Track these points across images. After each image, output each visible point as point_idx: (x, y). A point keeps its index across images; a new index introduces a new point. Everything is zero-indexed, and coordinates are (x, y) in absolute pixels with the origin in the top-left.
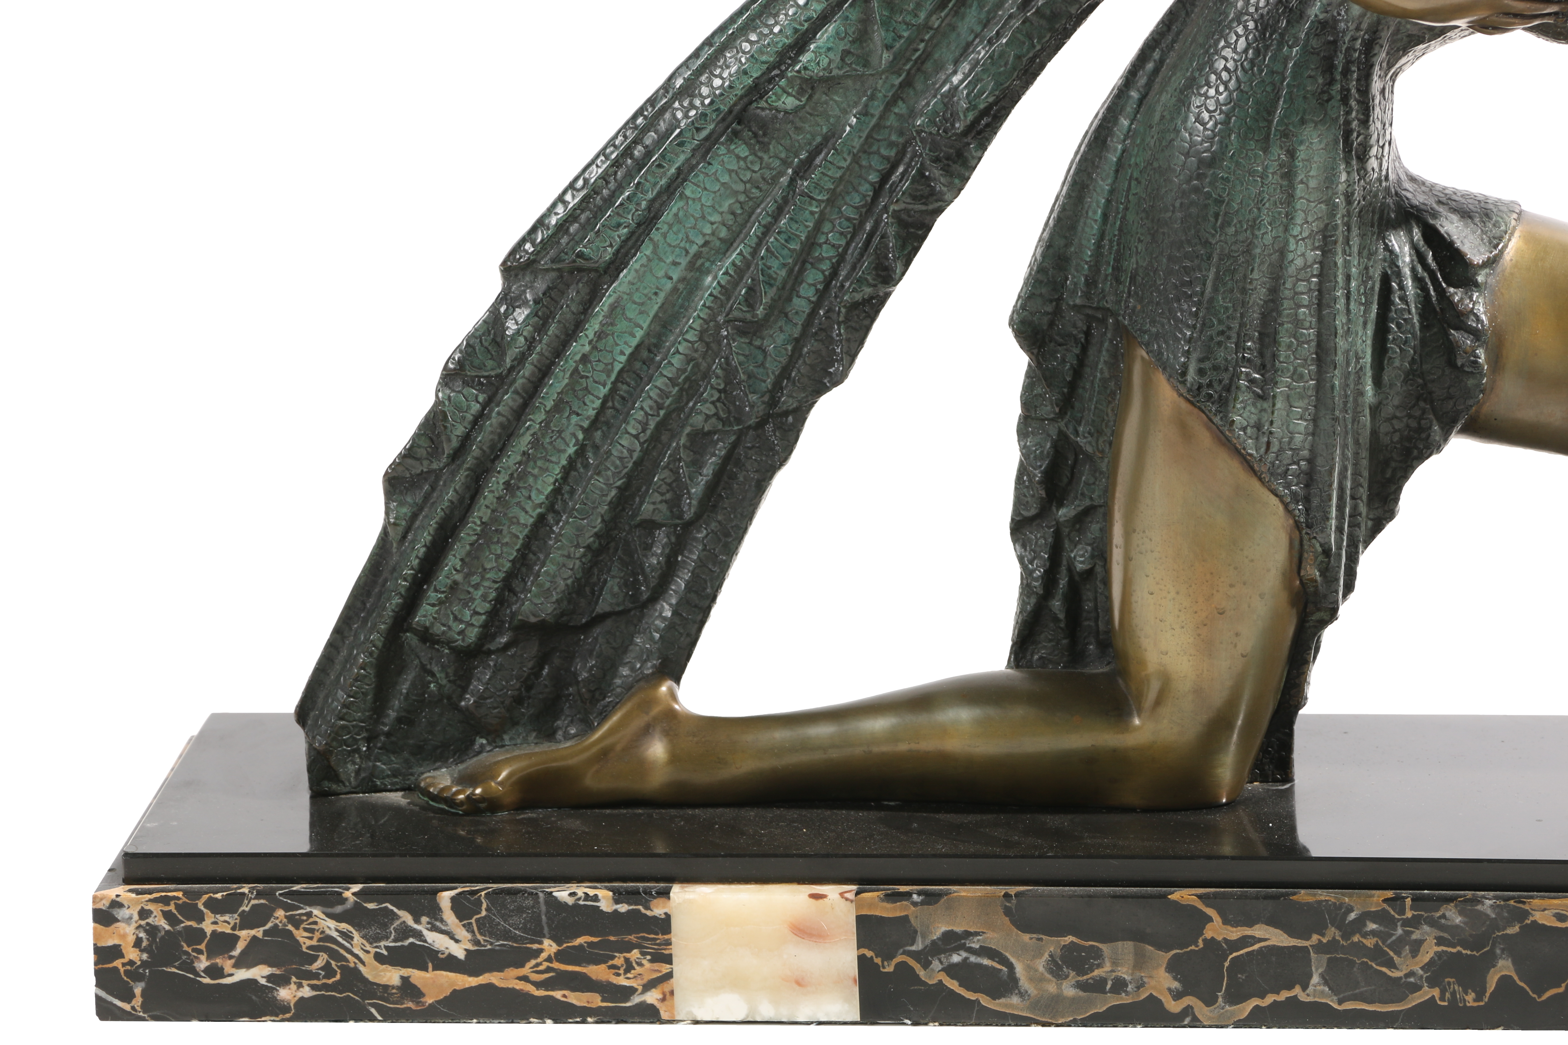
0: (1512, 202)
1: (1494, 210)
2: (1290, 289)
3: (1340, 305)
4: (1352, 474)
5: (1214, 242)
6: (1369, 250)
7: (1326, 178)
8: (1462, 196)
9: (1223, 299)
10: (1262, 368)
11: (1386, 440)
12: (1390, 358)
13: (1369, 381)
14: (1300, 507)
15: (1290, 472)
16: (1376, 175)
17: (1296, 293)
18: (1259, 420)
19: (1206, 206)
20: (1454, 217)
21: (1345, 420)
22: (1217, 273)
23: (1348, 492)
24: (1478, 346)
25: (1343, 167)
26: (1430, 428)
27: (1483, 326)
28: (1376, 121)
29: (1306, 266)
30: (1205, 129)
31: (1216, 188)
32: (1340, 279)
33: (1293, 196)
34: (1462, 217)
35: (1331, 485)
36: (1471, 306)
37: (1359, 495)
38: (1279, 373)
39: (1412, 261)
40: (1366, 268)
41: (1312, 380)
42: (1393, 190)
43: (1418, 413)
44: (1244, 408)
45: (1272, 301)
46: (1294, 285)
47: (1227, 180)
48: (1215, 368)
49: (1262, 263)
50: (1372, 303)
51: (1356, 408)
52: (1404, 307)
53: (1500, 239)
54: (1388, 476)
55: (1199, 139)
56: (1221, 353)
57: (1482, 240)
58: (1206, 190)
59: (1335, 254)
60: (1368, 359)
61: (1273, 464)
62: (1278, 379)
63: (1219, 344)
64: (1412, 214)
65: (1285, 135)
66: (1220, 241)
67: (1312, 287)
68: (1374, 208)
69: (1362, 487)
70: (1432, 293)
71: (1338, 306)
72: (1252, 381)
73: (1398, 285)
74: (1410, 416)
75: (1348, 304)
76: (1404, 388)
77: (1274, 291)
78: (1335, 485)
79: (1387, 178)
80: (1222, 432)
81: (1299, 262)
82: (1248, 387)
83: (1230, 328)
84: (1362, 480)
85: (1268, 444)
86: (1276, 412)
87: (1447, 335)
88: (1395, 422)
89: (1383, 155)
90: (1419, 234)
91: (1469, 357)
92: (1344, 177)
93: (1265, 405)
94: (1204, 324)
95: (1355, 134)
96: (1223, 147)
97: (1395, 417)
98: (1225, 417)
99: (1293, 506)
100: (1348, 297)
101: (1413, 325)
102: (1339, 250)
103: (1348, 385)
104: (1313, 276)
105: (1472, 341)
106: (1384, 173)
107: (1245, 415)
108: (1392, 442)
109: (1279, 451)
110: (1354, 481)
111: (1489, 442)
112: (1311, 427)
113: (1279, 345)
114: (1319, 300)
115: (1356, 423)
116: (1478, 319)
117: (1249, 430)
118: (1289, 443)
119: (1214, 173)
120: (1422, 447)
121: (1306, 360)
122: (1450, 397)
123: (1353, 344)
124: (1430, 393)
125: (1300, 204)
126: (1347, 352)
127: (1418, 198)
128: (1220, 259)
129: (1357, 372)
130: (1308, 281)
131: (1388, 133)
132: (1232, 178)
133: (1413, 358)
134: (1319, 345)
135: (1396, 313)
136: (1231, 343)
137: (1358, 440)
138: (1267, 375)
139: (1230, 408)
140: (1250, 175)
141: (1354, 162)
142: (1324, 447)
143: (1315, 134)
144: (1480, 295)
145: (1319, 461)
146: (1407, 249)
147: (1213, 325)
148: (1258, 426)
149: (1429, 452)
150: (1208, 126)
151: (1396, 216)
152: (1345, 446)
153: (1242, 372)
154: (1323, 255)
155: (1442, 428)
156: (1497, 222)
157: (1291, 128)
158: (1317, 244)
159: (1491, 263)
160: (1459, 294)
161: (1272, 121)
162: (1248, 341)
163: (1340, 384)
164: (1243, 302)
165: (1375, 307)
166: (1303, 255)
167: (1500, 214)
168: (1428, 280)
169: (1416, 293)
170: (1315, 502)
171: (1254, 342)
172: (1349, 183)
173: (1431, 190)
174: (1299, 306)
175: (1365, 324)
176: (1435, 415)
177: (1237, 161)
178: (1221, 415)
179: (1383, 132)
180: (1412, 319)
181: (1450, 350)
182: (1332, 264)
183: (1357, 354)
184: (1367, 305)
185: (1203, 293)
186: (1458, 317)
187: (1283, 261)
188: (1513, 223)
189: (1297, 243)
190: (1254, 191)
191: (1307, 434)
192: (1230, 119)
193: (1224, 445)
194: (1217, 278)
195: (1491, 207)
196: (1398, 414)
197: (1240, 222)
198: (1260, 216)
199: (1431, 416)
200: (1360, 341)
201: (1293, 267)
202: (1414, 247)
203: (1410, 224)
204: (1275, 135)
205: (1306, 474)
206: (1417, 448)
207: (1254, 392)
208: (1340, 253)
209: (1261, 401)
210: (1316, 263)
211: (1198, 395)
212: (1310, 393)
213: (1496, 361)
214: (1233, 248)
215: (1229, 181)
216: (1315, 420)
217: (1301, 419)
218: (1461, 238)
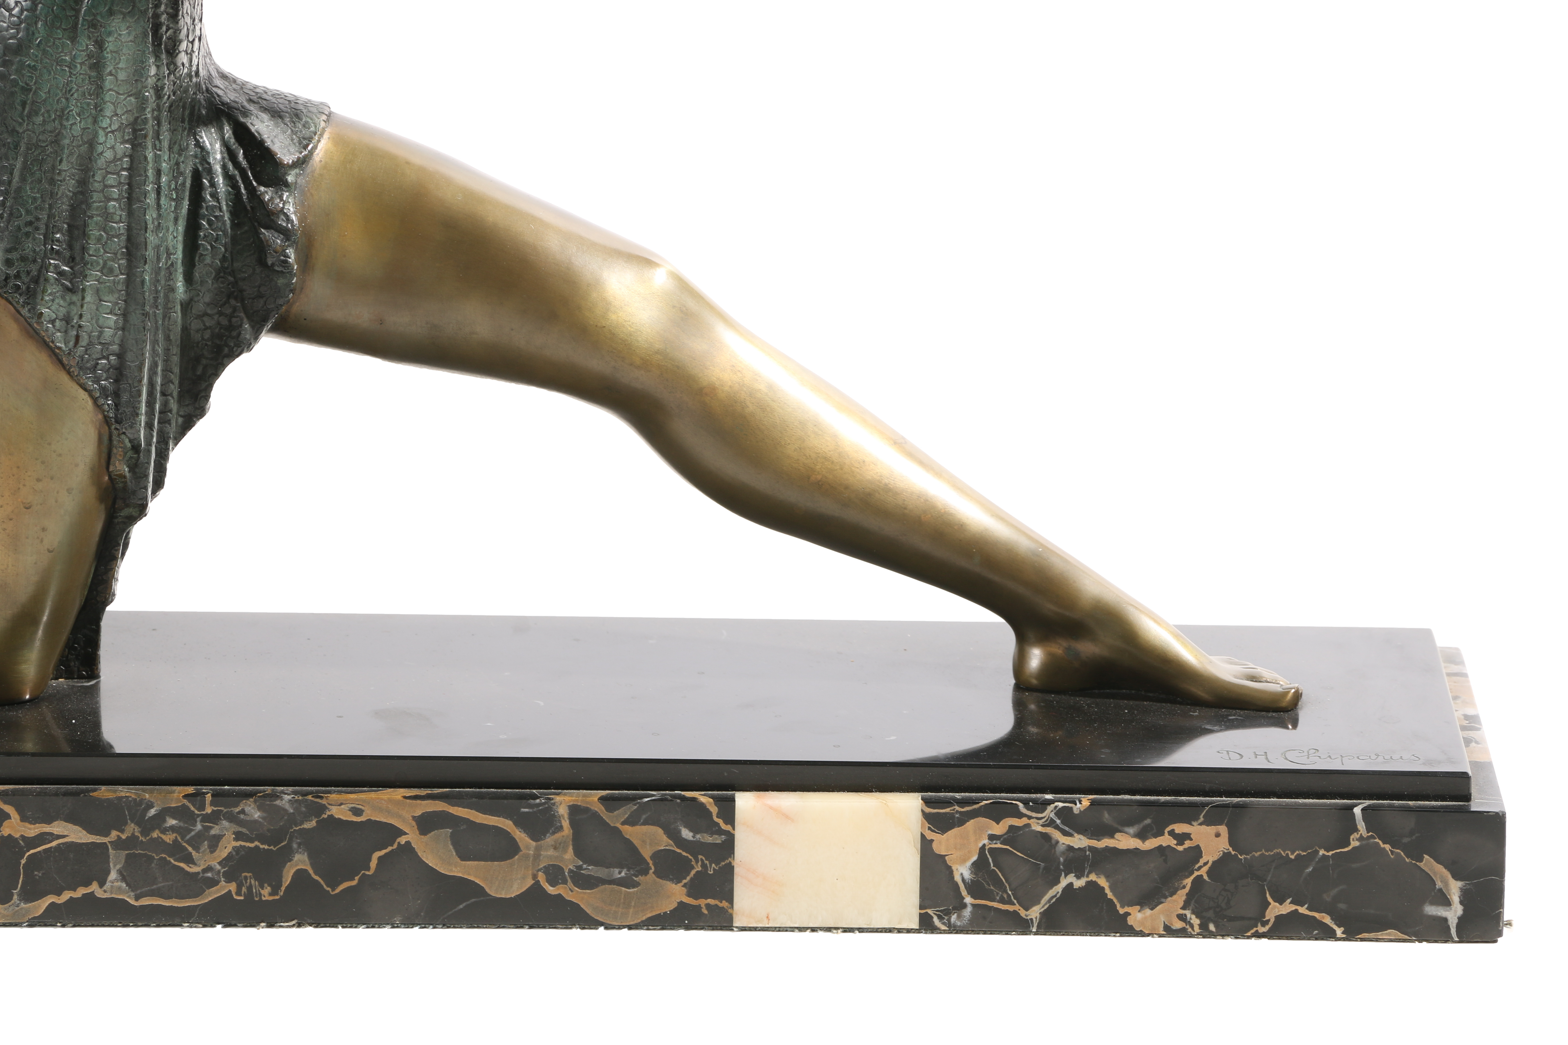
0: (322, 103)
1: (304, 111)
2: (100, 182)
3: (151, 200)
4: (163, 370)
5: (21, 131)
6: (180, 145)
7: (135, 71)
8: (273, 95)
9: (31, 189)
10: (71, 261)
11: (197, 337)
12: (202, 255)
13: (180, 278)
14: (110, 402)
15: (99, 367)
16: (186, 70)
17: (106, 186)
18: (68, 313)
19: (13, 94)
20: (265, 116)
21: (155, 316)
22: (25, 162)
23: (158, 388)
24: (288, 246)
25: (152, 60)
26: (241, 326)
27: (293, 226)
28: (185, 15)
29: (115, 160)
30: (11, 15)
31: (23, 76)
32: (150, 173)
33: (101, 88)
34: (272, 116)
35: (140, 381)
36: (281, 205)
37: (169, 392)
38: (89, 266)
39: (223, 158)
40: (177, 164)
41: (122, 274)
42: (204, 86)
43: (228, 311)
44: (53, 301)
45: (82, 193)
46: (104, 178)
47: (34, 68)
48: (23, 259)
49: (71, 154)
50: (183, 199)
51: (167, 304)
52: (215, 204)
53: (310, 139)
54: (199, 373)
55: (5, 25)
56: (29, 245)
57: (292, 140)
58: (13, 77)
59: (145, 148)
60: (179, 255)
61: (82, 357)
62: (88, 272)
63: (27, 234)
64: (223, 111)
65: (93, 25)
66: (28, 130)
67: (122, 181)
68: (185, 103)
69: (173, 383)
70: (243, 191)
71: (148, 201)
72: (61, 274)
73: (210, 182)
74: (220, 314)
75: (158, 199)
76: (215, 285)
77: (83, 183)
78: (145, 380)
79: (197, 73)
80: (30, 325)
81: (109, 155)
82: (56, 279)
83: (38, 219)
84: (173, 376)
85: (77, 338)
86: (85, 306)
87: (257, 234)
88: (205, 319)
89: (193, 51)
90: (230, 132)
91: (279, 256)
92: (153, 71)
93: (75, 298)
94: (11, 214)
95: (164, 28)
96: (31, 33)
97: (206, 314)
98: (33, 309)
99: (102, 401)
100: (158, 192)
101: (224, 222)
102: (149, 145)
103: (158, 281)
104: (123, 169)
105: (282, 241)
106: (194, 68)
107: (53, 308)
108: (203, 339)
109: (88, 345)
110: (164, 377)
111: (299, 342)
112: (121, 322)
113: (89, 238)
114: (129, 194)
115: (167, 319)
116: (288, 219)
117: (58, 323)
118: (99, 337)
119: (20, 60)
120: (232, 344)
121: (115, 254)
122: (260, 296)
123: (164, 239)
124: (241, 291)
125: (109, 96)
126: (158, 247)
127: (229, 96)
128: (28, 149)
129: (168, 268)
130: (118, 174)
131: (197, 28)
132: (39, 66)
133: (224, 256)
134: (129, 239)
135: (207, 210)
136: (39, 234)
137: (169, 337)
138: (76, 268)
139: (38, 301)
140: (57, 64)
141: (164, 56)
142: (134, 342)
143: (123, 26)
144: (290, 195)
145: (129, 356)
146: (218, 146)
147: (21, 216)
148: (67, 320)
149: (240, 349)
150: (14, 12)
151: (207, 113)
152: (155, 342)
153: (50, 264)
154: (132, 148)
155: (253, 327)
156: (307, 122)
157: (99, 18)
158: (127, 138)
159: (301, 163)
160: (270, 193)
161: (80, 10)
162: (57, 233)
163: (151, 279)
164: (52, 193)
165: (186, 203)
166: (113, 148)
167: (309, 114)
168: (238, 178)
169: (227, 191)
170: (125, 397)
171: (63, 234)
172: (159, 77)
173: (242, 88)
174: (110, 200)
175: (176, 219)
176: (246, 313)
177: (44, 50)
178: (29, 307)
179: (192, 27)
180: (223, 216)
181: (261, 249)
182: (142, 158)
183: (167, 249)
184: (178, 200)
185: (10, 182)
186: (269, 216)
187: (92, 153)
188: (323, 124)
189: (106, 135)
190: (62, 81)
191: (117, 329)
192: (36, 6)
193: (31, 337)
194: (25, 167)
195: (301, 107)
196: (209, 312)
197: (48, 111)
198: (68, 107)
199: (242, 315)
200: (171, 237)
201: (103, 159)
202: (225, 144)
203: (221, 121)
204: (83, 25)
205: (116, 369)
206: (228, 346)
207: (63, 285)
208: (150, 147)
209: (70, 293)
210: (126, 156)
211: (6, 286)
212: (120, 287)
213: (306, 260)
214: (40, 137)
215: (36, 70)
216: (125, 315)
217: (110, 313)
218: (272, 138)
